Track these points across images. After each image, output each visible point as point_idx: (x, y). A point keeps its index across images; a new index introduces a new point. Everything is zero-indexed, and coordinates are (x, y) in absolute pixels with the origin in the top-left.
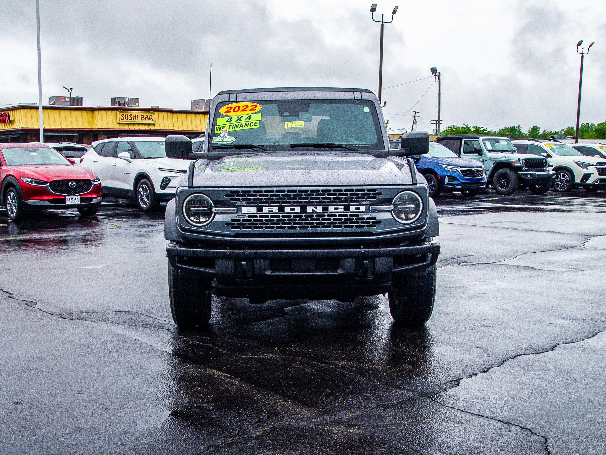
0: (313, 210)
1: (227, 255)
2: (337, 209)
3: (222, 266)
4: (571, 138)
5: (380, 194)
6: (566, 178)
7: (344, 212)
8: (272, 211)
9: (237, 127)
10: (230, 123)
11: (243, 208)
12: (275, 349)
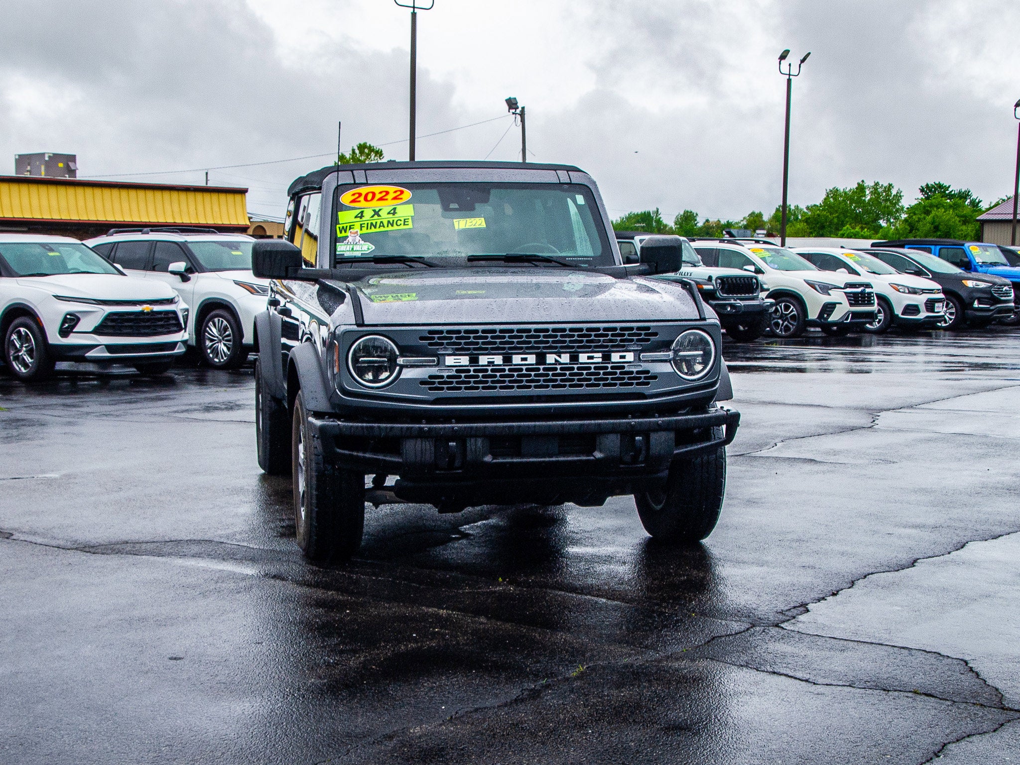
0: (556, 360)
1: (425, 432)
2: (592, 358)
3: (415, 450)
4: (763, 234)
5: (655, 334)
6: (792, 311)
7: (602, 363)
8: (493, 362)
9: (375, 227)
10: (361, 220)
11: (447, 358)
12: (498, 580)
